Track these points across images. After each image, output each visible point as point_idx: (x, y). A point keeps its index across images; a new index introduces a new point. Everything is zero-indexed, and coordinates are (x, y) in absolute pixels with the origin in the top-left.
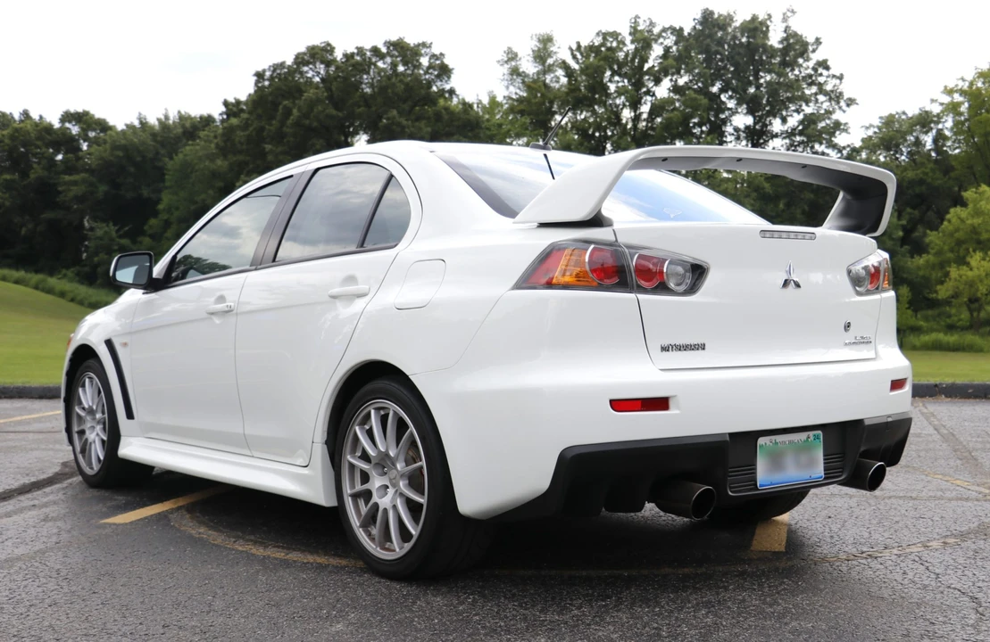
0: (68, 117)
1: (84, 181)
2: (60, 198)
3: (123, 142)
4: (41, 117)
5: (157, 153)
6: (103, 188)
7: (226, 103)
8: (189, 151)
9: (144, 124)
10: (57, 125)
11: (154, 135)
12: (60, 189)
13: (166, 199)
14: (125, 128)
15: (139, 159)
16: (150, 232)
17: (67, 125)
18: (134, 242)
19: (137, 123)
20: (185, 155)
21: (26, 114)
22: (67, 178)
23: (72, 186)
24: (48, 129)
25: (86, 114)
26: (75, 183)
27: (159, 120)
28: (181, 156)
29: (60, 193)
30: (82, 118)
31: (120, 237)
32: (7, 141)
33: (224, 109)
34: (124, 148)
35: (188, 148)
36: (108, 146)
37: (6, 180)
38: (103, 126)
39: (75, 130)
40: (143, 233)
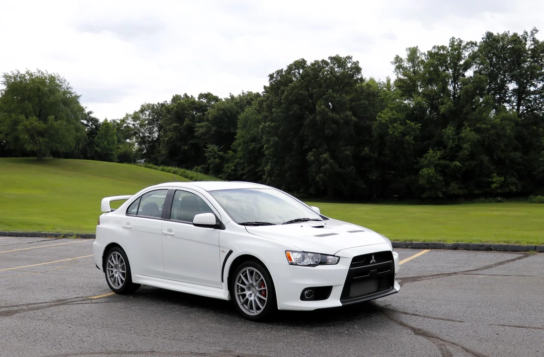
0: (202, 96)
1: (206, 125)
2: (196, 134)
3: (222, 107)
4: (192, 96)
5: (238, 112)
6: (214, 128)
7: (265, 87)
8: (248, 110)
9: (232, 97)
10: (197, 99)
11: (236, 103)
12: (195, 129)
13: (240, 132)
14: (224, 99)
15: (229, 114)
16: (233, 148)
17: (201, 100)
18: (225, 152)
19: (230, 98)
20: (246, 113)
21: (186, 95)
22: (198, 124)
23: (201, 128)
24: (194, 102)
25: (209, 94)
26: (202, 127)
27: (239, 96)
29: (196, 131)
30: (208, 96)
31: (219, 151)
32: (175, 109)
33: (264, 90)
34: (223, 110)
36: (216, 109)
37: (174, 126)
38: (216, 99)
39: (204, 101)
40: (230, 149)
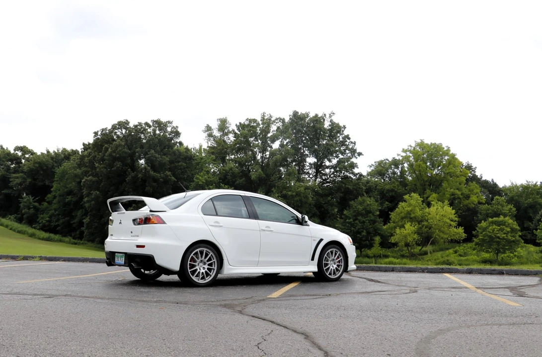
0: (17, 149)
1: (21, 177)
2: (11, 184)
3: (39, 160)
4: (7, 148)
5: (53, 165)
6: (29, 180)
7: (84, 144)
8: (66, 165)
9: (48, 152)
10: (12, 152)
11: (52, 158)
12: (10, 180)
13: (55, 186)
14: (40, 154)
15: (45, 168)
16: (47, 200)
17: (17, 152)
18: (40, 204)
19: (46, 152)
20: (65, 167)
22: (14, 175)
23: (16, 179)
24: (9, 154)
25: (25, 147)
26: (17, 178)
27: (54, 152)
28: (63, 167)
29: (11, 181)
30: (23, 149)
31: (35, 202)
33: (83, 147)
34: (39, 163)
35: (65, 163)
36: (32, 162)
38: (32, 153)
39: (20, 154)
40: (45, 201)
